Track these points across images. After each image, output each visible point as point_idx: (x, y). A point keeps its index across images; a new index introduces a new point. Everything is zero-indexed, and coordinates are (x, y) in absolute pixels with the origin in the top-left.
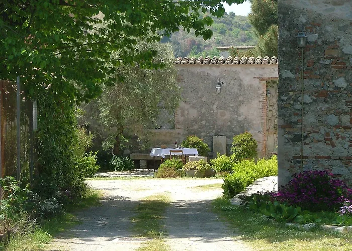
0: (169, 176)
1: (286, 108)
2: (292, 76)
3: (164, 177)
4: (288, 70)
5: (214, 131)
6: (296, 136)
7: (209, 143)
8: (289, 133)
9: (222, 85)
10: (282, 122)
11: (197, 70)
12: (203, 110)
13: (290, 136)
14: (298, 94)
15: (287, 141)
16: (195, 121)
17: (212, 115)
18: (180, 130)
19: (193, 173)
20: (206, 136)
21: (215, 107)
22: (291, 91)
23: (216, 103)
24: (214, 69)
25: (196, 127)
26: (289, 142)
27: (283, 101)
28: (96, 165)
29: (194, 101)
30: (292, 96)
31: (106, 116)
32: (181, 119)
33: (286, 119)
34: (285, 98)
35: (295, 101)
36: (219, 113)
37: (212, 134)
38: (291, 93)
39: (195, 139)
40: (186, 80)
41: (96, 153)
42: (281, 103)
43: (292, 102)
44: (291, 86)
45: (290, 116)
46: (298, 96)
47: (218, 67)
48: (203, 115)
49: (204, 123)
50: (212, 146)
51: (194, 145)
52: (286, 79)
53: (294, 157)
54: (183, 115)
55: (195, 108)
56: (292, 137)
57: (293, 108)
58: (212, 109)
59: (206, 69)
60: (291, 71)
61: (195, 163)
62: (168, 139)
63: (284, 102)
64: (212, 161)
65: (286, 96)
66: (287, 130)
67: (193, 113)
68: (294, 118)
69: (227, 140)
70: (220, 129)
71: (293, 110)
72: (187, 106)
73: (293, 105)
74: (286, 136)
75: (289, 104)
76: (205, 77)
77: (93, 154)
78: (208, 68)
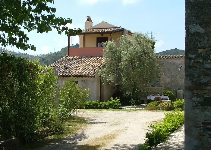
0: (152, 110)
1: (194, 67)
2: (201, 30)
3: (149, 110)
4: (197, 24)
5: (177, 88)
6: (205, 99)
7: (175, 93)
8: (197, 96)
9: (181, 68)
10: (190, 83)
11: (170, 61)
12: (172, 79)
13: (199, 99)
14: (208, 51)
15: (195, 104)
16: (169, 83)
17: (176, 81)
18: (162, 88)
19: (163, 109)
20: (174, 90)
21: (178, 77)
22: (200, 48)
23: (179, 75)
24: (178, 60)
25: (169, 86)
26: (197, 106)
27: (191, 59)
28: (119, 103)
29: (169, 75)
30: (202, 53)
31: (125, 81)
32: (163, 82)
33: (194, 80)
34: (193, 56)
35: (204, 59)
36: (180, 80)
37: (176, 89)
38: (200, 50)
39: (169, 91)
40: (165, 65)
41: (119, 98)
42: (188, 61)
43: (201, 61)
44: (200, 42)
45: (199, 76)
46: (208, 53)
47: (179, 59)
48: (173, 81)
49: (173, 84)
50: (176, 95)
51: (168, 94)
52: (194, 34)
53: (203, 123)
54: (163, 81)
55: (169, 78)
56: (202, 100)
57: (203, 67)
58: (177, 78)
59: (174, 61)
60: (200, 25)
61: (164, 103)
62: (157, 91)
63: (192, 61)
64: (173, 102)
65: (194, 53)
66: (195, 92)
67: (168, 80)
68: (204, 78)
69: (183, 92)
70: (180, 87)
71: (202, 70)
72: (165, 77)
73: (202, 63)
74: (194, 99)
75: (198, 62)
76: (174, 64)
77: (118, 98)
78: (175, 60)
